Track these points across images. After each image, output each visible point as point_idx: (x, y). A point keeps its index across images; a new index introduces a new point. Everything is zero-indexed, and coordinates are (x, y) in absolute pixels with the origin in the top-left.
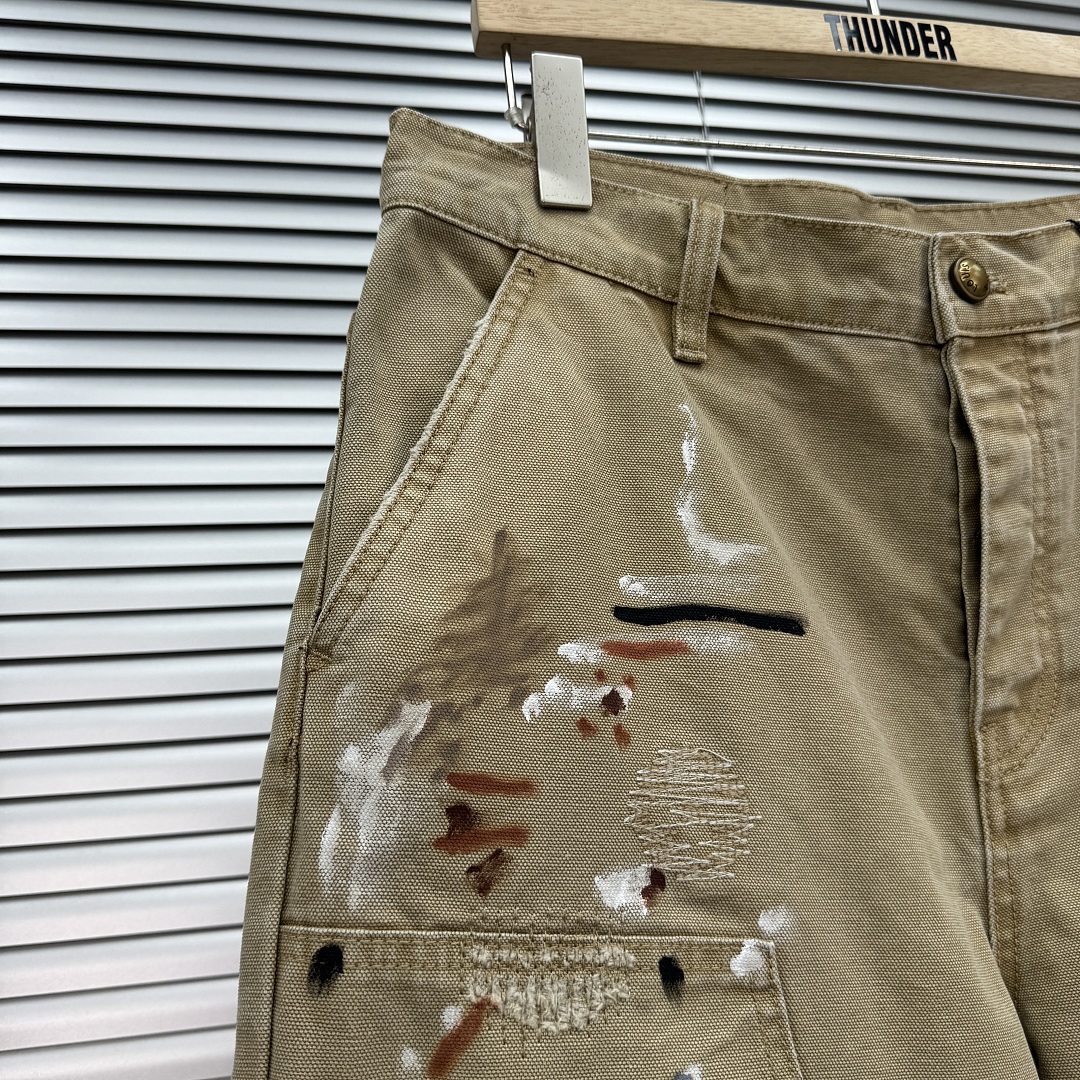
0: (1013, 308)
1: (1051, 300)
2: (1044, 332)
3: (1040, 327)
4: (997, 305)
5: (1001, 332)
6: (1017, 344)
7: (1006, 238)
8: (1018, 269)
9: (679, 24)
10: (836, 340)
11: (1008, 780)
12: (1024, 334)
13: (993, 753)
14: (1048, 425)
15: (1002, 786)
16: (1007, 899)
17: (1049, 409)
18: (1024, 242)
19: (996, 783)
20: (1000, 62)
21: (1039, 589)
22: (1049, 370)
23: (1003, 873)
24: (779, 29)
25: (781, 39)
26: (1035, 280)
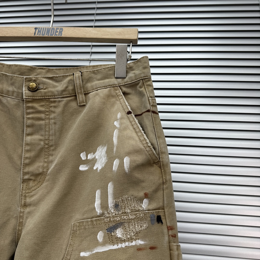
0: (45, 93)
1: (58, 91)
2: (56, 98)
3: (53, 97)
4: (41, 92)
5: (41, 98)
6: (47, 101)
7: (49, 77)
8: (50, 84)
9: (3, 32)
10: (9, 98)
11: (27, 195)
12: (49, 99)
13: (24, 188)
14: (52, 119)
15: (25, 196)
16: (21, 220)
17: (52, 116)
18: (54, 78)
19: (24, 195)
20: (73, 36)
21: (46, 155)
22: (55, 107)
23: (21, 215)
24: (23, 32)
25: (23, 34)
26: (55, 87)
